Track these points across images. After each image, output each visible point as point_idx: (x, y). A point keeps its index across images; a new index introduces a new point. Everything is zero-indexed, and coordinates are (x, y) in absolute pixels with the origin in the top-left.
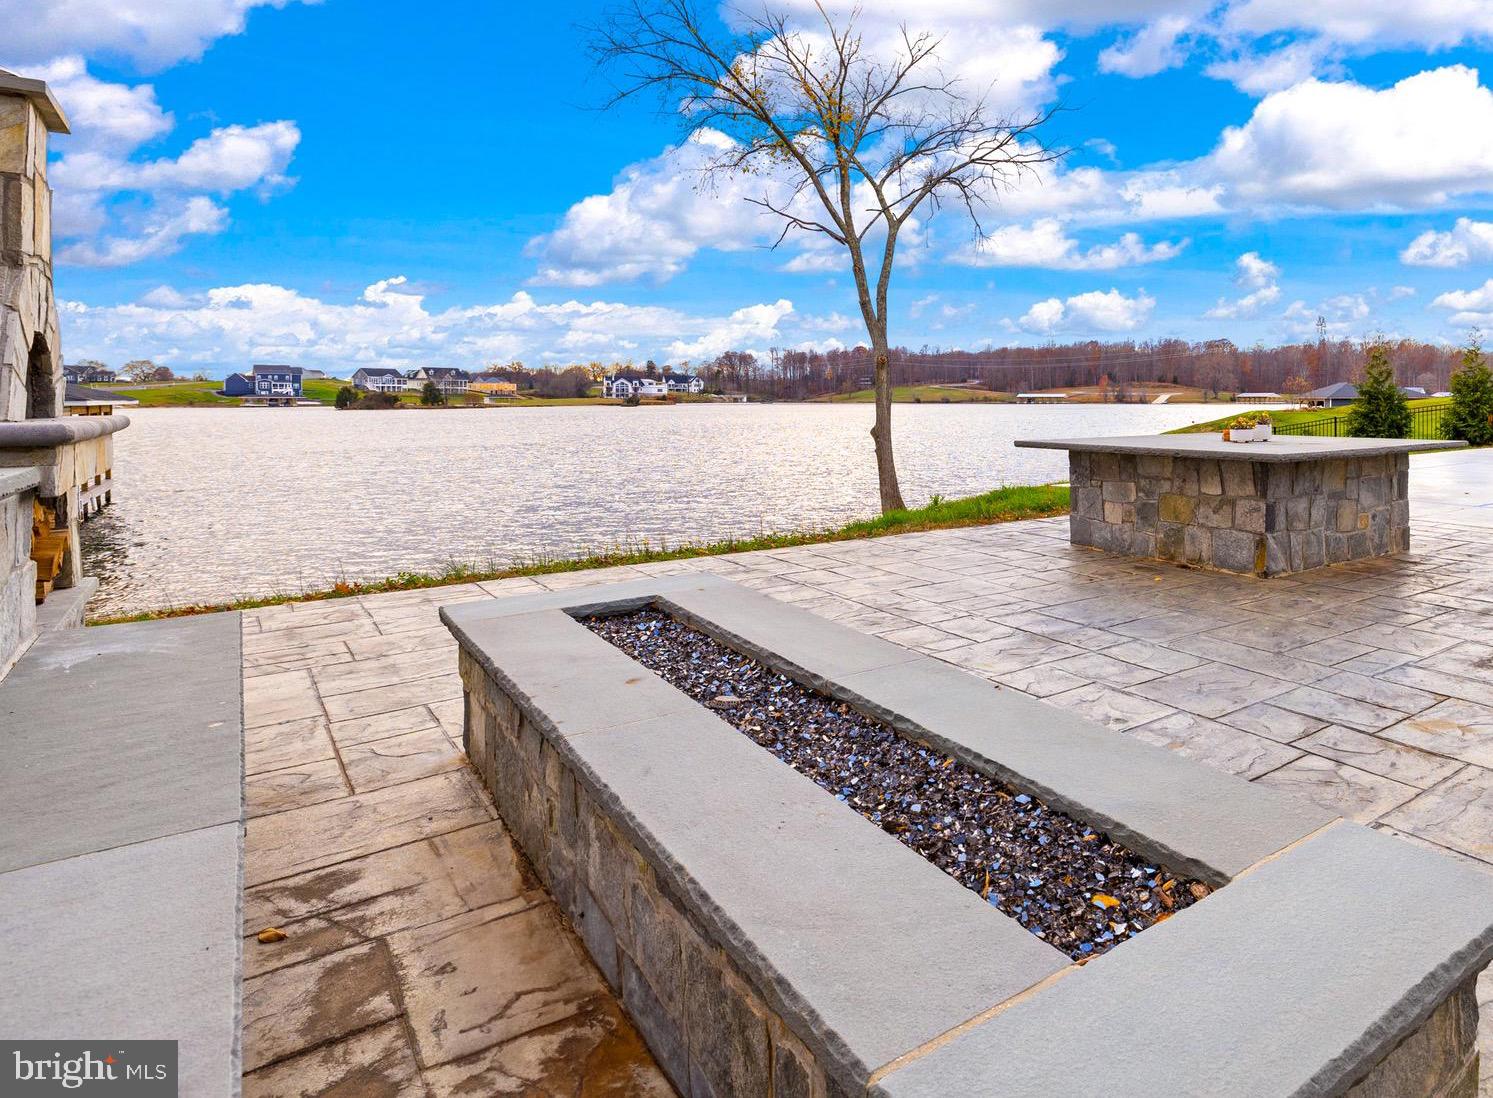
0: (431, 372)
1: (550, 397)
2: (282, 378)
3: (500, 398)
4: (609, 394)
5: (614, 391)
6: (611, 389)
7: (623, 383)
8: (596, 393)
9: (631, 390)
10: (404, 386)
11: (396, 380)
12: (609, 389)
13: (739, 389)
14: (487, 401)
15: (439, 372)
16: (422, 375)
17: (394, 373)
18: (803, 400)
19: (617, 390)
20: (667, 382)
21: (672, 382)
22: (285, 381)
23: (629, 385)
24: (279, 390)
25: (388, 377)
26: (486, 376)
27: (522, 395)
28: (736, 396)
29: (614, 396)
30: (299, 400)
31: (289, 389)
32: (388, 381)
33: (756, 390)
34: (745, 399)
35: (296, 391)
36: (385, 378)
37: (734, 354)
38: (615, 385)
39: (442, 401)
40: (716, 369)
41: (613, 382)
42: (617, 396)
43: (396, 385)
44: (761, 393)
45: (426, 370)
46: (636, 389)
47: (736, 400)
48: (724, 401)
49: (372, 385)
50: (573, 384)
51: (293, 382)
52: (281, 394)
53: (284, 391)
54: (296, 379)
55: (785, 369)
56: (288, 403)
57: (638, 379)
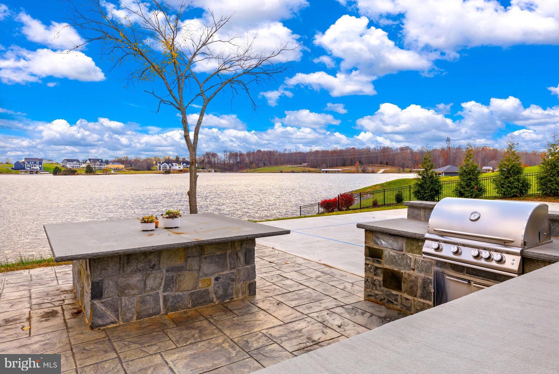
0: (92, 161)
1: (137, 170)
2: (35, 163)
3: (118, 171)
4: (160, 169)
5: (162, 168)
6: (161, 167)
7: (165, 165)
8: (155, 169)
9: (168, 168)
10: (81, 166)
11: (78, 163)
12: (160, 167)
13: (211, 167)
14: (112, 172)
15: (95, 161)
16: (88, 162)
17: (77, 161)
18: (236, 171)
19: (163, 168)
20: (183, 164)
21: (185, 164)
22: (36, 164)
23: (168, 165)
24: (34, 168)
25: (75, 162)
26: (114, 162)
27: (127, 169)
28: (210, 170)
29: (162, 170)
30: (41, 171)
31: (37, 167)
32: (75, 164)
33: (218, 168)
34: (213, 171)
35: (40, 168)
36: (74, 163)
37: (210, 153)
38: (162, 165)
39: (93, 172)
40: (202, 159)
41: (161, 164)
42: (163, 170)
43: (78, 166)
44: (220, 168)
45: (90, 160)
46: (170, 167)
47: (209, 172)
48: (205, 172)
49: (69, 166)
50: (146, 165)
51: (39, 164)
52: (35, 169)
53: (36, 168)
54: (40, 163)
55: (229, 159)
56: (37, 173)
57: (171, 163)
